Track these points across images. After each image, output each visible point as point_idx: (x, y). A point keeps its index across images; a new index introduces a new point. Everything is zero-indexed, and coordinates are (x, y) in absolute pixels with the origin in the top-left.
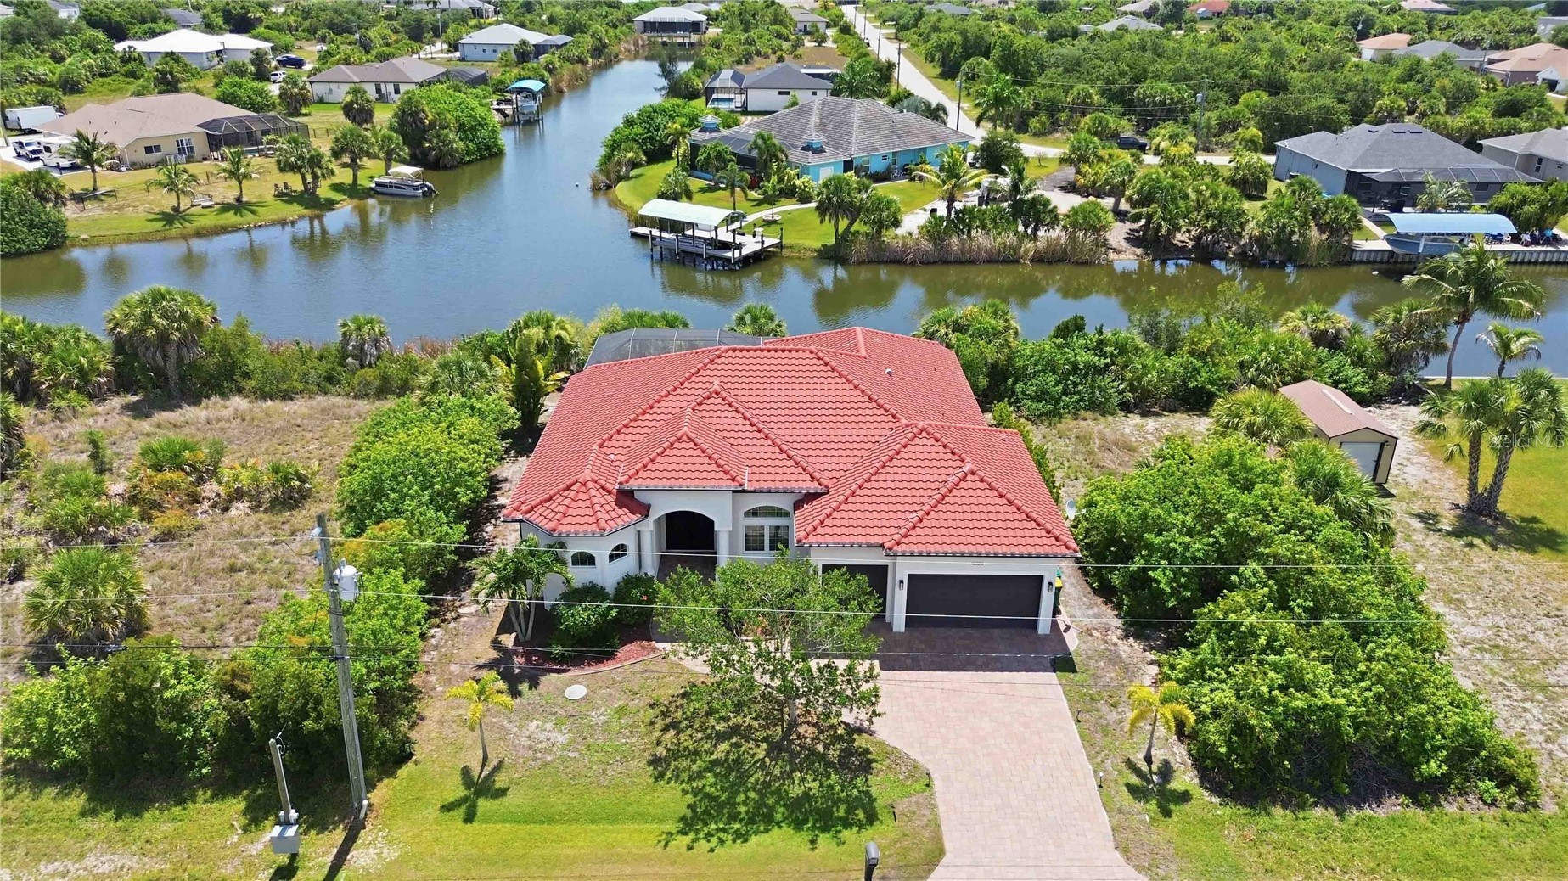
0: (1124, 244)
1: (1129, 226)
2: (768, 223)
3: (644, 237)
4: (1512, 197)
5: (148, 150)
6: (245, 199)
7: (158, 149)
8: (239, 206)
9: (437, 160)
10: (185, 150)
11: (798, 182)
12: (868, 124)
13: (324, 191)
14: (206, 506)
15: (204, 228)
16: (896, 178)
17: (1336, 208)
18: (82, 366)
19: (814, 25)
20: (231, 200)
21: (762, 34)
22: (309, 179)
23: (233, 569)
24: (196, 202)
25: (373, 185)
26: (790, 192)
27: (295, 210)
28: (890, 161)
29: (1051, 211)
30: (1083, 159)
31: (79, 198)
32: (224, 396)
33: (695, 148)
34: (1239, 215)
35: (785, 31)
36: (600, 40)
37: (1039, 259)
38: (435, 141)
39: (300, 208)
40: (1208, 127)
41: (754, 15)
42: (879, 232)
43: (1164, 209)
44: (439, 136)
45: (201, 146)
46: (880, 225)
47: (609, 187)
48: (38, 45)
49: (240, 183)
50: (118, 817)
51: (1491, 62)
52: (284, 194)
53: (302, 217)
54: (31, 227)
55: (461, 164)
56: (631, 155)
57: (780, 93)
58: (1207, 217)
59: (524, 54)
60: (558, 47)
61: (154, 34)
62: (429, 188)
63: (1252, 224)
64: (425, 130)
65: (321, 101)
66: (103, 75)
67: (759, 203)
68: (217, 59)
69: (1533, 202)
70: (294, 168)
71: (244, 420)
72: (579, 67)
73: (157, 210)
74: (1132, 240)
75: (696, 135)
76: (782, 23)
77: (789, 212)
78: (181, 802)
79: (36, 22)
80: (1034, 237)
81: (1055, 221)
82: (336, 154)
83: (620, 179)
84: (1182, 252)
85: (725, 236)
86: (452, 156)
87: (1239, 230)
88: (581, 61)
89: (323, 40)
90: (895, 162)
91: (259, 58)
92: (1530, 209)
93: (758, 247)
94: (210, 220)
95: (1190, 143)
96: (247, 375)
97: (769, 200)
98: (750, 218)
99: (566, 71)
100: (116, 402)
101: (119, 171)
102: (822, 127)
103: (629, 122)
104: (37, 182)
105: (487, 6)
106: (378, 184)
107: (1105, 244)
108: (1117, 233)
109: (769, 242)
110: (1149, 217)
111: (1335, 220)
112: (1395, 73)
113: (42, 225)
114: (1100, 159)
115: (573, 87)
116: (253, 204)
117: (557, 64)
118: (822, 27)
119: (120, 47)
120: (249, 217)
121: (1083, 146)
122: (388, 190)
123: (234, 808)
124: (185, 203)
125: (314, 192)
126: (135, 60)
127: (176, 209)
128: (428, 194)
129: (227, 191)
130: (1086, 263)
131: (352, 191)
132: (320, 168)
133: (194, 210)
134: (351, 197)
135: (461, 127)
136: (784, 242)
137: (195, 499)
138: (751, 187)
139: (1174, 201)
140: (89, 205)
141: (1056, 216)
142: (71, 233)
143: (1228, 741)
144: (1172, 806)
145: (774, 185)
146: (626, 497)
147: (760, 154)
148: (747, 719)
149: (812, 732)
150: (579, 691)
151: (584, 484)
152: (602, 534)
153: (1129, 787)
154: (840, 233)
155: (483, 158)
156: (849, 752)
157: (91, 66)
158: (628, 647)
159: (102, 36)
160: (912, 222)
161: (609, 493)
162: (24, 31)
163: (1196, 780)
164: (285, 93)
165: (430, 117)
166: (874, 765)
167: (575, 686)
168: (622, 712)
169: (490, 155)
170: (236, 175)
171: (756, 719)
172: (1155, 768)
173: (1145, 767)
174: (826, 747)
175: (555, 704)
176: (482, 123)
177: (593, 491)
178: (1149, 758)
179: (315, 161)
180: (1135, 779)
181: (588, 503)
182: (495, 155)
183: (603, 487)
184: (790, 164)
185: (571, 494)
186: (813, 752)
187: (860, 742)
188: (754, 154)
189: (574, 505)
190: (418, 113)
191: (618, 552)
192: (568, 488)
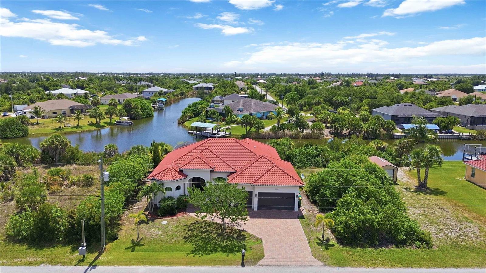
0: (328, 134)
1: (330, 130)
2: (227, 129)
3: (192, 133)
4: (438, 121)
5: (54, 113)
6: (79, 125)
7: (56, 113)
8: (78, 127)
9: (134, 117)
10: (64, 114)
11: (236, 119)
12: (256, 105)
13: (102, 123)
14: (64, 186)
15: (68, 131)
16: (264, 119)
17: (388, 123)
18: (33, 156)
19: (244, 88)
20: (76, 125)
21: (229, 90)
22: (98, 120)
23: (71, 199)
24: (66, 125)
26: (233, 122)
27: (93, 128)
28: (262, 114)
29: (307, 125)
30: (316, 113)
31: (33, 125)
32: (70, 164)
33: (207, 111)
34: (360, 125)
35: (235, 89)
36: (183, 91)
37: (304, 137)
38: (134, 112)
39: (95, 127)
40: (354, 108)
41: (227, 85)
42: (258, 130)
43: (339, 124)
44: (135, 110)
45: (68, 112)
46: (258, 128)
47: (183, 123)
48: (24, 91)
49: (79, 120)
50: (36, 250)
51: (437, 94)
52: (91, 124)
53: (95, 130)
54: (19, 130)
55: (141, 118)
56: (189, 114)
57: (233, 101)
58: (351, 126)
59: (161, 94)
60: (171, 92)
61: (56, 89)
62: (132, 123)
63: (364, 128)
64: (132, 108)
65: (103, 104)
66: (41, 99)
67: (225, 125)
68: (74, 96)
69: (445, 122)
70: (94, 117)
71: (76, 169)
72: (176, 97)
73: (55, 127)
74: (331, 133)
75: (208, 109)
76: (234, 87)
77: (233, 127)
78: (53, 247)
79: (24, 85)
80: (303, 132)
81: (308, 127)
82: (106, 114)
83: (186, 121)
84: (345, 135)
85: (214, 132)
86: (139, 116)
87: (360, 129)
88: (177, 96)
89: (104, 92)
90: (264, 115)
91: (86, 95)
92: (444, 124)
93: (224, 134)
94: (70, 130)
95: (348, 111)
96: (78, 160)
97: (228, 124)
98: (222, 128)
99: (173, 98)
100: (41, 166)
101: (45, 119)
102: (243, 106)
103: (190, 106)
104: (22, 119)
105: (151, 84)
106: (117, 122)
107: (323, 134)
108: (326, 132)
109: (227, 133)
110: (335, 126)
111: (388, 127)
112: (408, 96)
113: (22, 130)
114: (322, 113)
115: (174, 102)
116: (82, 126)
117: (170, 96)
118: (246, 89)
119: (46, 92)
120: (81, 129)
121: (317, 110)
122: (120, 123)
123: (68, 248)
124: (63, 126)
125: (99, 123)
126: (51, 95)
127: (60, 127)
129: (75, 123)
130: (317, 139)
132: (102, 117)
133: (65, 127)
134: (109, 125)
135: (142, 108)
136: (232, 134)
137: (61, 185)
138: (223, 121)
139: (341, 121)
140: (36, 126)
141: (309, 126)
142: (30, 132)
143: (344, 229)
144: (329, 247)
145: (229, 119)
146: (181, 172)
147: (225, 112)
148: (212, 229)
149: (229, 231)
150: (165, 222)
151: (170, 169)
152: (174, 180)
153: (317, 243)
154: (247, 131)
155: (147, 117)
156: (239, 235)
157: (38, 96)
158: (180, 213)
159: (42, 89)
160: (267, 129)
161: (177, 171)
162: (21, 88)
163: (336, 242)
164: (93, 102)
165: (133, 105)
166: (246, 238)
167: (164, 221)
168: (177, 227)
169: (149, 116)
170: (78, 118)
171: (214, 228)
172: (325, 239)
173: (322, 239)
174: (233, 234)
175: (159, 225)
176: (147, 107)
177: (172, 170)
178: (323, 237)
179: (100, 115)
180: (319, 241)
181: (171, 173)
182: (151, 116)
183: (175, 170)
184: (234, 114)
185: (166, 171)
186: (229, 235)
187: (243, 233)
188: (224, 112)
189: (167, 174)
190: (130, 104)
191: (178, 188)
192: (165, 170)
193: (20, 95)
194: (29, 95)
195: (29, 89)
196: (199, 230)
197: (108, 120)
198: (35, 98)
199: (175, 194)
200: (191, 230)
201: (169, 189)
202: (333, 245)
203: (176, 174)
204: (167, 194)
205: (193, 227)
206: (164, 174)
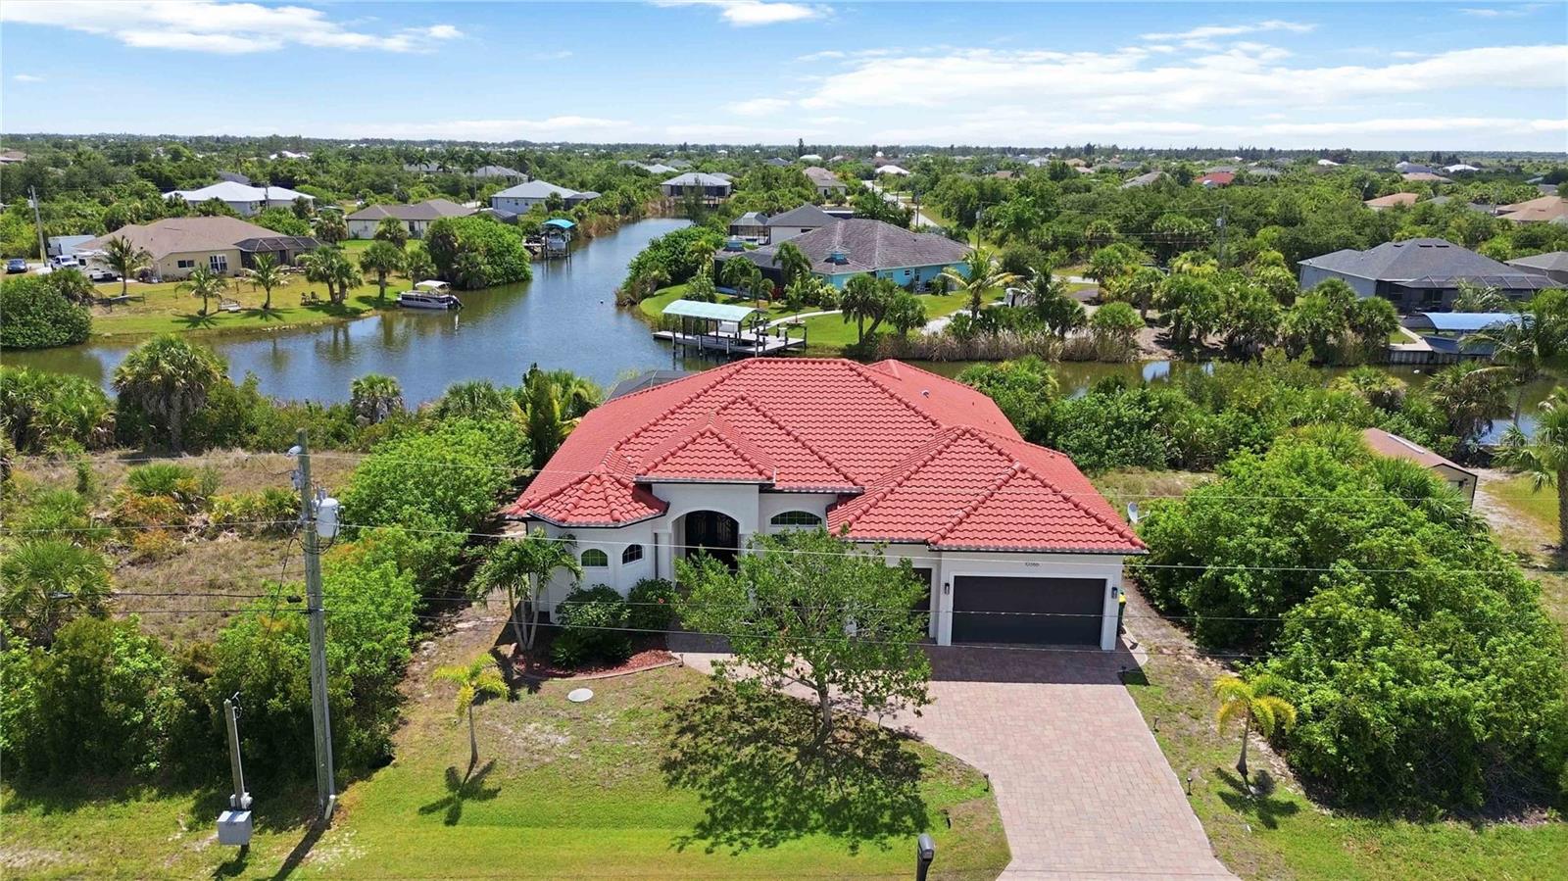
0: (1153, 345)
1: (1157, 330)
2: (791, 326)
3: (668, 340)
5: (182, 264)
6: (271, 306)
7: (191, 263)
8: (266, 311)
9: (465, 282)
10: (218, 268)
11: (821, 291)
12: (890, 242)
13: (350, 302)
14: (192, 534)
15: (229, 330)
16: (921, 292)
17: (1370, 309)
18: (83, 415)
19: (834, 189)
20: (258, 306)
21: (784, 193)
22: (336, 288)
23: (212, 585)
24: (223, 307)
25: (400, 299)
26: (812, 300)
27: (319, 318)
28: (913, 275)
29: (1078, 312)
30: (1106, 273)
31: (107, 302)
32: (225, 448)
33: (719, 264)
34: (1271, 315)
35: (805, 193)
36: (629, 198)
37: (1068, 358)
38: (463, 263)
39: (326, 315)
42: (903, 332)
43: (1194, 309)
44: (467, 259)
45: (233, 262)
46: (905, 324)
47: (633, 304)
48: (89, 191)
49: (268, 290)
51: (1501, 213)
52: (310, 303)
53: (326, 325)
54: (55, 322)
55: (489, 286)
56: (656, 273)
57: (802, 231)
58: (1238, 318)
59: (553, 205)
60: (589, 201)
61: (201, 186)
62: (455, 301)
63: (1284, 324)
64: (454, 252)
65: (356, 237)
66: (147, 219)
67: (783, 311)
68: (259, 209)
70: (324, 278)
72: (607, 218)
73: (183, 313)
74: (1161, 342)
75: (721, 254)
77: (813, 318)
79: (90, 172)
80: (1062, 338)
81: (1082, 321)
82: (367, 267)
83: (645, 296)
84: (1213, 352)
85: (748, 335)
86: (479, 278)
87: (1271, 329)
88: (609, 213)
89: (363, 197)
90: (918, 278)
93: (783, 344)
94: (234, 323)
95: (1213, 265)
96: (252, 431)
97: (794, 307)
98: (773, 323)
99: (595, 220)
100: (115, 453)
101: (151, 283)
102: (845, 243)
103: (656, 246)
104: (66, 280)
106: (404, 297)
107: (1135, 346)
108: (1146, 337)
109: (792, 341)
110: (1179, 318)
111: (1371, 321)
113: (66, 321)
114: (1125, 273)
115: (601, 235)
116: (279, 311)
117: (587, 213)
118: (842, 192)
119: (166, 196)
120: (275, 320)
121: (1107, 262)
122: (415, 303)
123: (182, 807)
124: (212, 308)
125: (340, 302)
126: (180, 205)
127: (203, 313)
128: (454, 307)
129: (255, 299)
130: (1116, 362)
131: (379, 303)
132: (349, 278)
133: (220, 314)
134: (377, 308)
135: (490, 252)
136: (808, 342)
137: (182, 527)
138: (776, 298)
139: (1203, 301)
140: (116, 308)
141: (1083, 318)
142: (95, 330)
143: (1338, 742)
144: (1276, 817)
145: (797, 290)
146: (643, 491)
147: (784, 264)
148: (776, 723)
149: (850, 736)
150: (583, 694)
151: (598, 478)
152: (616, 526)
153: (1222, 795)
154: (864, 333)
155: (510, 282)
156: (893, 757)
157: (137, 209)
158: (641, 655)
159: (151, 185)
160: (937, 325)
161: (626, 487)
162: (78, 180)
163: (1302, 792)
164: (321, 228)
165: (460, 241)
166: (922, 770)
167: (580, 690)
168: (633, 714)
169: (517, 279)
170: (265, 282)
171: (785, 724)
172: (1250, 778)
173: (1238, 777)
174: (867, 751)
175: (558, 707)
176: (509, 249)
177: (607, 484)
178: (1242, 769)
179: (344, 270)
180: (1228, 789)
181: (602, 495)
182: (523, 280)
183: (618, 481)
184: (813, 275)
185: (584, 486)
186: (852, 757)
187: (905, 747)
188: (778, 265)
189: (587, 497)
190: (448, 236)
191: (633, 553)
192: (581, 481)
193: (75, 204)
194: (104, 202)
195: (105, 184)
196: (724, 732)
197: (373, 291)
198: (124, 215)
199: (622, 577)
200: (692, 728)
201: (597, 558)
202: (1290, 809)
203: (623, 500)
204: (591, 577)
205: (697, 718)
206: (574, 500)
